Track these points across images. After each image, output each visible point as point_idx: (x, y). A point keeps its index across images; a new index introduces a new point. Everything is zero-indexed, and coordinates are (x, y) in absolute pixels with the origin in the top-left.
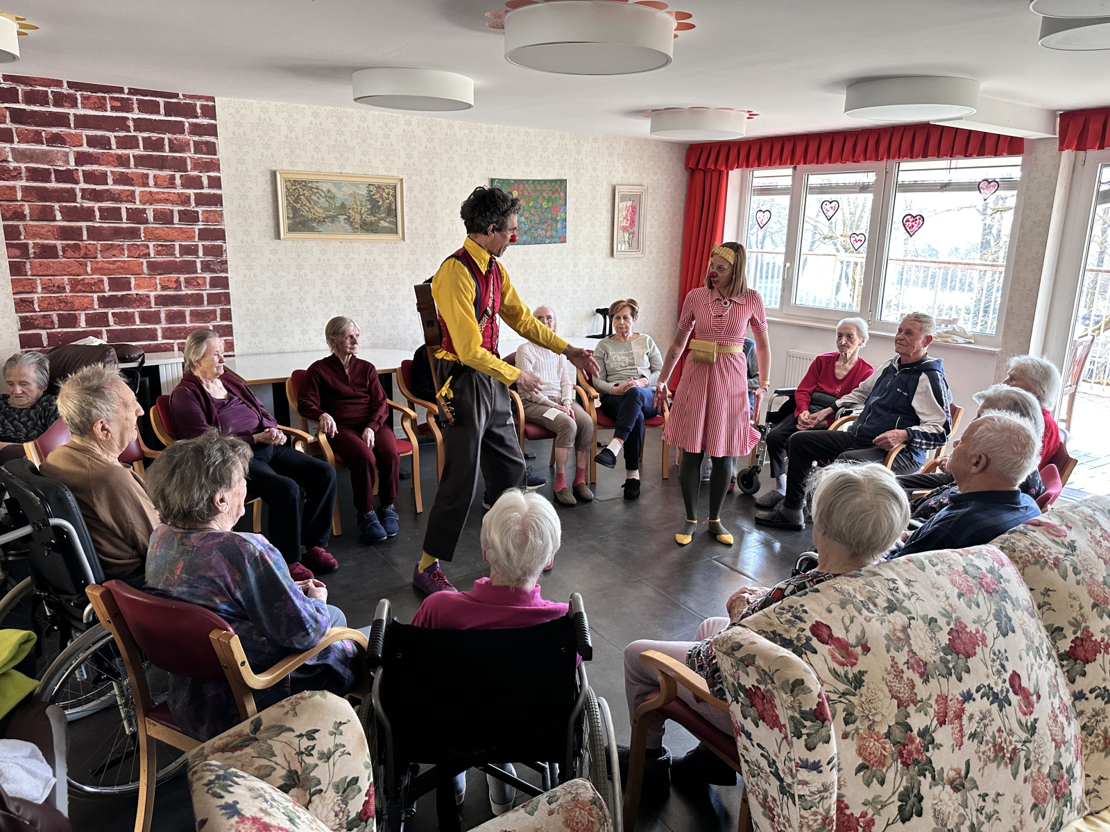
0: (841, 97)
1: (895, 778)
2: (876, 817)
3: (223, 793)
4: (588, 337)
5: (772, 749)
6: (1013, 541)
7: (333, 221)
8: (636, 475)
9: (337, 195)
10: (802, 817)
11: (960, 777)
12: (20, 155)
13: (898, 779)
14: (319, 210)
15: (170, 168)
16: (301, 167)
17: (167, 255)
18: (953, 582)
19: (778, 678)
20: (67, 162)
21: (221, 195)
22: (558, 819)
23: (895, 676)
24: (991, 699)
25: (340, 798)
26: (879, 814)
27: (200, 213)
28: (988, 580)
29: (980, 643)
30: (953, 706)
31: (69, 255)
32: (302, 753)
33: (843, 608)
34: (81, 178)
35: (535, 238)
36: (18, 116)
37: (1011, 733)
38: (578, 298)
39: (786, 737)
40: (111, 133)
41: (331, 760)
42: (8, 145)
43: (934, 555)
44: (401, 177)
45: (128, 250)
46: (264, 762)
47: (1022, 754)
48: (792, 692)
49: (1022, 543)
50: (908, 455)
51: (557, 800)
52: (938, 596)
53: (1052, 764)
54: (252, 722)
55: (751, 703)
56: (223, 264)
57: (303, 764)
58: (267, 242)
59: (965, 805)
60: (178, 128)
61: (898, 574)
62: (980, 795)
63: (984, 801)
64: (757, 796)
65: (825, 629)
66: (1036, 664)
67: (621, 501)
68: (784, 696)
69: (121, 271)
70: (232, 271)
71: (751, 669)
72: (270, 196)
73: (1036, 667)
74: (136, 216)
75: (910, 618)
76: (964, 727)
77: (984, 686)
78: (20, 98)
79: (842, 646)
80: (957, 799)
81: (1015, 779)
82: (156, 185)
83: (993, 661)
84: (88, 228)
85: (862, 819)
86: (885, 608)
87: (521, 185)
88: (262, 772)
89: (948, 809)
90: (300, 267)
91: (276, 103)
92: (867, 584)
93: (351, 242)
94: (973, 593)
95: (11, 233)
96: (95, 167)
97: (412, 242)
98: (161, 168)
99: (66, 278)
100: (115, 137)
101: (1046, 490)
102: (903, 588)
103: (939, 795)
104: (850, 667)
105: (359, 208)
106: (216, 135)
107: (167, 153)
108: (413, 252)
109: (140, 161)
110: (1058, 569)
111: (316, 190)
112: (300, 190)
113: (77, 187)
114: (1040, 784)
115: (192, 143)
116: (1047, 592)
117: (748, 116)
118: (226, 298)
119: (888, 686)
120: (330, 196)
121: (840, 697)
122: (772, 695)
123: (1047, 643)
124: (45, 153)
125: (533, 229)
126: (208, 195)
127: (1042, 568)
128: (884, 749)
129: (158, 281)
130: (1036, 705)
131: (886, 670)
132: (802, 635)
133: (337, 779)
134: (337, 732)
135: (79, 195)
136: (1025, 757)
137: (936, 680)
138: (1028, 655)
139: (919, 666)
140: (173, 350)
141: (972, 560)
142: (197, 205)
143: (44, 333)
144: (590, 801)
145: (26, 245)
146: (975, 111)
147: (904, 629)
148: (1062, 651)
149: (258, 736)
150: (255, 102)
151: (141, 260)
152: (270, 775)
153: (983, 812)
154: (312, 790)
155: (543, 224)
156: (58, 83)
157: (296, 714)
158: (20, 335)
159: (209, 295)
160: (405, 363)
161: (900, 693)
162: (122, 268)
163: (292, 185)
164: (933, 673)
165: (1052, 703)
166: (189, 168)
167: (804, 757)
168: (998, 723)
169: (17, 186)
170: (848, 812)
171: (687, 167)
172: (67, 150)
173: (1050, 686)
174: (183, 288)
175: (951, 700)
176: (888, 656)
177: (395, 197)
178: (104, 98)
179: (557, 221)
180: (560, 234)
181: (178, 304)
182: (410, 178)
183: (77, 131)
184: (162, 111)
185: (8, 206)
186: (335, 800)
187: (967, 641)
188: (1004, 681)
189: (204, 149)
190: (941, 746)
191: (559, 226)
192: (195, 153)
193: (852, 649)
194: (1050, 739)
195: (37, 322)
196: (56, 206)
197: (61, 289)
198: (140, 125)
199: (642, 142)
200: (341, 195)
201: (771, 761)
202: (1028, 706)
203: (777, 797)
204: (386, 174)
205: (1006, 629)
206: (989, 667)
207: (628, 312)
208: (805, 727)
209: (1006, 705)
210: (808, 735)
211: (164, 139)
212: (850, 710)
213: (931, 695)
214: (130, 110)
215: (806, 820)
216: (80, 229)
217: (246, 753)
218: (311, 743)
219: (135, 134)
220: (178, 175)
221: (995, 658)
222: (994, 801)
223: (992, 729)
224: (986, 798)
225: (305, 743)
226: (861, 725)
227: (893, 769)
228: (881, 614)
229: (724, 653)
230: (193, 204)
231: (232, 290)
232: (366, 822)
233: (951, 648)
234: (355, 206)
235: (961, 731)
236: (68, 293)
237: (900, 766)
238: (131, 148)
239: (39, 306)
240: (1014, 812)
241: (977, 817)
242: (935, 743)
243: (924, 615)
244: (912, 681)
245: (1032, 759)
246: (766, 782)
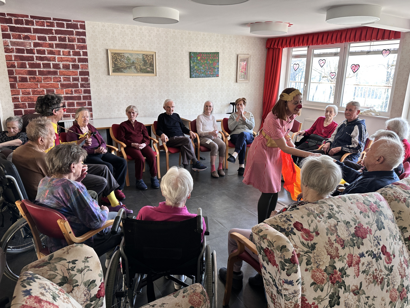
0: (324, 15)
1: (328, 289)
2: (319, 305)
3: (27, 285)
4: (227, 113)
5: (274, 275)
6: (386, 191)
7: (129, 68)
8: (243, 166)
9: (131, 59)
10: (285, 303)
11: (357, 289)
12: (13, 44)
13: (329, 289)
14: (124, 64)
15: (68, 48)
16: (117, 48)
17: (68, 81)
18: (358, 207)
19: (275, 245)
20: (31, 46)
21: (87, 59)
22: (186, 299)
23: (330, 245)
24: (372, 256)
25: (86, 288)
26: (320, 304)
27: (80, 65)
28: (374, 207)
29: (369, 233)
30: (355, 259)
31: (31, 81)
32: (70, 269)
33: (308, 216)
34: (36, 52)
35: (206, 75)
36: (12, 29)
37: (381, 271)
38: (223, 98)
39: (278, 270)
40: (46, 35)
41: (83, 273)
42: (9, 40)
43: (351, 196)
44: (155, 51)
45: (53, 79)
46: (52, 273)
47: (386, 280)
48: (281, 251)
49: (390, 192)
50: (351, 159)
51: (187, 291)
52: (351, 213)
53: (399, 285)
54: (50, 256)
55: (266, 255)
56: (88, 85)
57: (70, 274)
58: (105, 77)
59: (359, 301)
60: (71, 33)
61: (334, 203)
62: (366, 297)
63: (368, 299)
64: (269, 294)
65: (300, 225)
66: (394, 243)
67: (237, 176)
68: (278, 252)
69: (51, 87)
70: (92, 87)
71: (265, 240)
72: (106, 59)
73: (393, 244)
74: (56, 66)
75: (338, 222)
76: (360, 268)
77: (370, 251)
78: (13, 22)
79: (307, 232)
80: (355, 298)
81: (382, 290)
82: (63, 55)
83: (374, 240)
84: (39, 71)
85: (313, 305)
86: (327, 217)
87: (201, 55)
88: (51, 277)
89: (352, 303)
90: (117, 86)
91: (108, 23)
92: (320, 207)
93: (136, 77)
94: (367, 212)
95: (10, 73)
96: (41, 48)
97: (159, 76)
98: (65, 48)
99: (31, 90)
100: (48, 36)
101: (405, 171)
102: (335, 208)
103: (348, 296)
104: (310, 241)
105: (139, 64)
106: (85, 36)
107: (67, 43)
108: (160, 81)
109: (57, 46)
110: (405, 203)
111: (123, 57)
112: (117, 57)
113: (34, 56)
114: (393, 293)
115: (76, 39)
116: (400, 212)
117: (289, 25)
118: (90, 98)
119: (326, 249)
120: (128, 59)
121: (305, 254)
122: (273, 252)
123: (399, 234)
124: (22, 43)
125: (206, 72)
126: (83, 59)
127: (398, 202)
128: (323, 276)
129: (64, 91)
130: (393, 260)
131: (326, 243)
132: (290, 227)
133: (85, 280)
134: (86, 261)
135: (35, 58)
136: (387, 281)
137: (348, 248)
138: (390, 238)
139: (341, 242)
140: (70, 117)
141: (367, 198)
142: (79, 62)
143: (23, 110)
144: (200, 293)
145: (16, 77)
146: (379, 19)
147: (335, 226)
148: (406, 237)
149: (51, 262)
150: (100, 23)
151: (58, 83)
152: (55, 278)
153: (367, 304)
154: (74, 285)
155: (210, 69)
156: (27, 16)
157: (68, 253)
158: (14, 111)
159: (83, 96)
160: (155, 122)
161: (331, 253)
162: (51, 86)
163: (114, 55)
164: (347, 245)
165: (400, 259)
166: (75, 48)
167: (286, 279)
168: (375, 267)
169: (13, 55)
170: (307, 302)
171: (267, 48)
172: (31, 41)
173: (399, 252)
174: (74, 94)
175: (354, 257)
176: (327, 237)
177: (153, 59)
178: (44, 22)
179: (215, 68)
180: (216, 73)
181: (72, 100)
182: (159, 52)
183: (34, 34)
184: (65, 26)
185: (9, 62)
186: (84, 289)
187: (363, 232)
188: (379, 249)
189: (81, 41)
190: (349, 276)
191: (216, 70)
192: (78, 42)
193: (311, 233)
194: (399, 274)
195: (20, 106)
196: (27, 62)
197: (29, 93)
198: (57, 32)
199: (249, 38)
200: (133, 59)
201: (274, 279)
202: (389, 260)
203: (276, 295)
204: (149, 50)
205: (380, 227)
206: (372, 243)
207: (242, 103)
208: (286, 266)
209: (379, 259)
210: (287, 269)
211: (66, 37)
212: (309, 259)
213: (345, 254)
214: (53, 26)
215: (287, 305)
216: (36, 71)
217: (45, 269)
218: (74, 265)
219: (55, 35)
220: (71, 51)
221: (375, 239)
222: (372, 300)
223: (372, 269)
224: (369, 298)
225: (71, 265)
226: (314, 266)
227: (327, 285)
228: (325, 219)
229: (256, 233)
230: (77, 62)
231: (92, 94)
232: (99, 299)
233: (356, 234)
234: (138, 63)
235: (358, 269)
236: (31, 95)
237: (330, 283)
238: (54, 41)
239: (21, 100)
240: (381, 305)
241: (365, 306)
242: (347, 274)
243: (344, 220)
244: (337, 248)
245: (390, 282)
246: (272, 288)
